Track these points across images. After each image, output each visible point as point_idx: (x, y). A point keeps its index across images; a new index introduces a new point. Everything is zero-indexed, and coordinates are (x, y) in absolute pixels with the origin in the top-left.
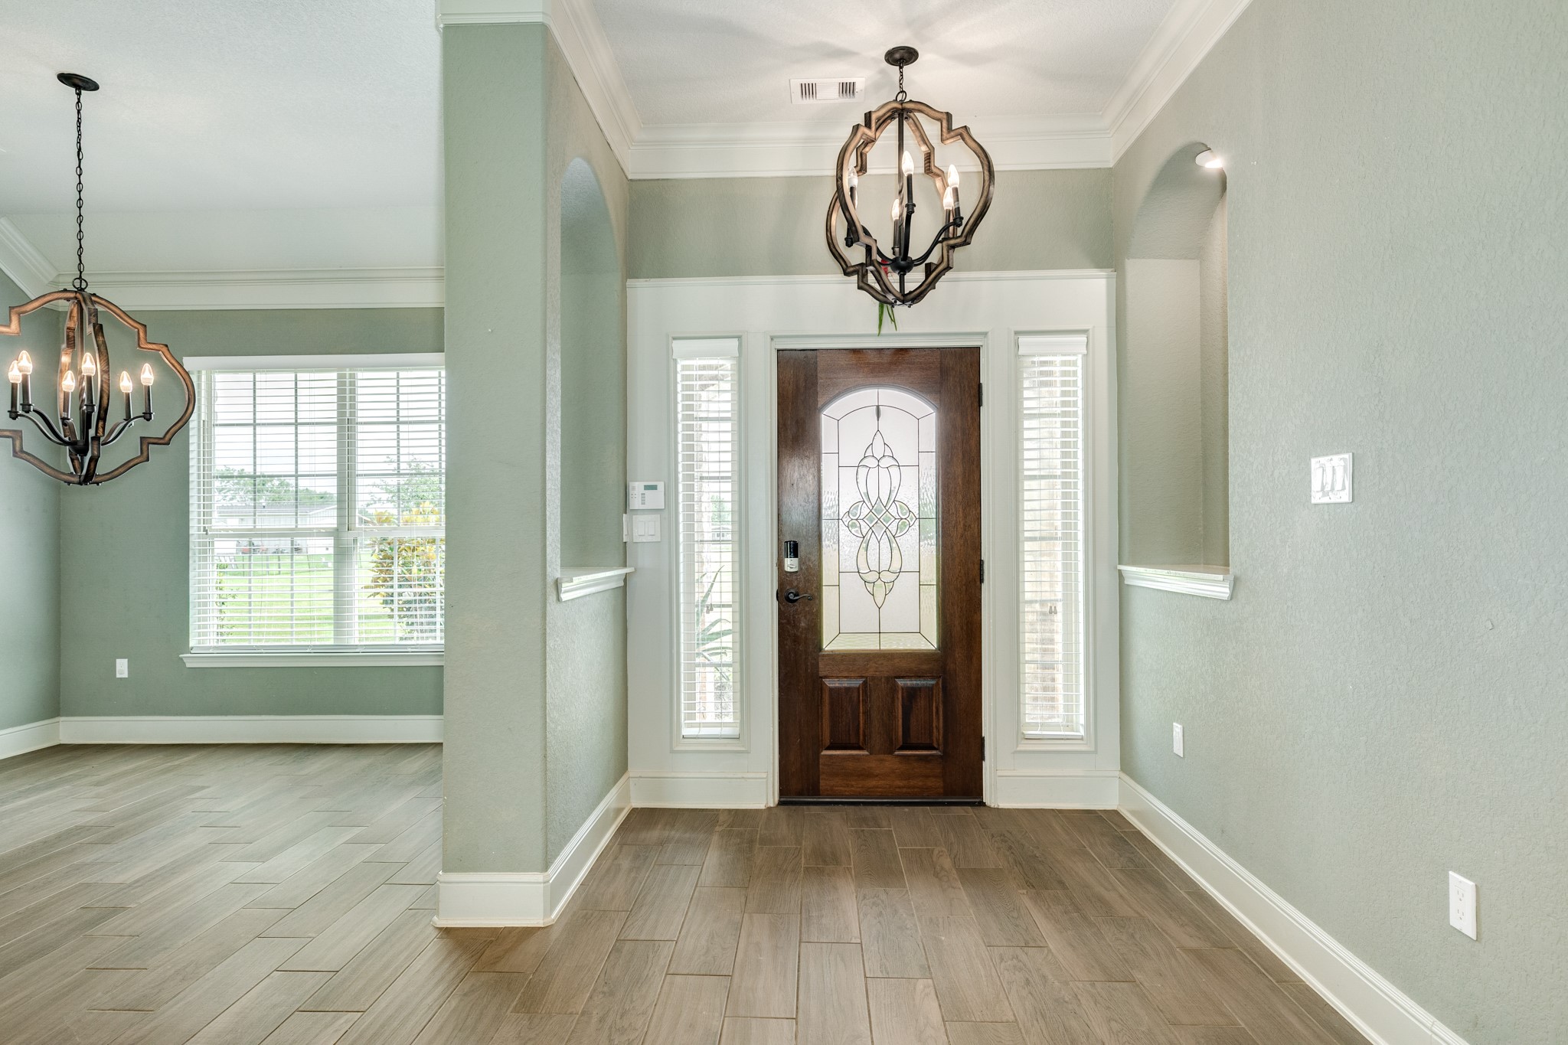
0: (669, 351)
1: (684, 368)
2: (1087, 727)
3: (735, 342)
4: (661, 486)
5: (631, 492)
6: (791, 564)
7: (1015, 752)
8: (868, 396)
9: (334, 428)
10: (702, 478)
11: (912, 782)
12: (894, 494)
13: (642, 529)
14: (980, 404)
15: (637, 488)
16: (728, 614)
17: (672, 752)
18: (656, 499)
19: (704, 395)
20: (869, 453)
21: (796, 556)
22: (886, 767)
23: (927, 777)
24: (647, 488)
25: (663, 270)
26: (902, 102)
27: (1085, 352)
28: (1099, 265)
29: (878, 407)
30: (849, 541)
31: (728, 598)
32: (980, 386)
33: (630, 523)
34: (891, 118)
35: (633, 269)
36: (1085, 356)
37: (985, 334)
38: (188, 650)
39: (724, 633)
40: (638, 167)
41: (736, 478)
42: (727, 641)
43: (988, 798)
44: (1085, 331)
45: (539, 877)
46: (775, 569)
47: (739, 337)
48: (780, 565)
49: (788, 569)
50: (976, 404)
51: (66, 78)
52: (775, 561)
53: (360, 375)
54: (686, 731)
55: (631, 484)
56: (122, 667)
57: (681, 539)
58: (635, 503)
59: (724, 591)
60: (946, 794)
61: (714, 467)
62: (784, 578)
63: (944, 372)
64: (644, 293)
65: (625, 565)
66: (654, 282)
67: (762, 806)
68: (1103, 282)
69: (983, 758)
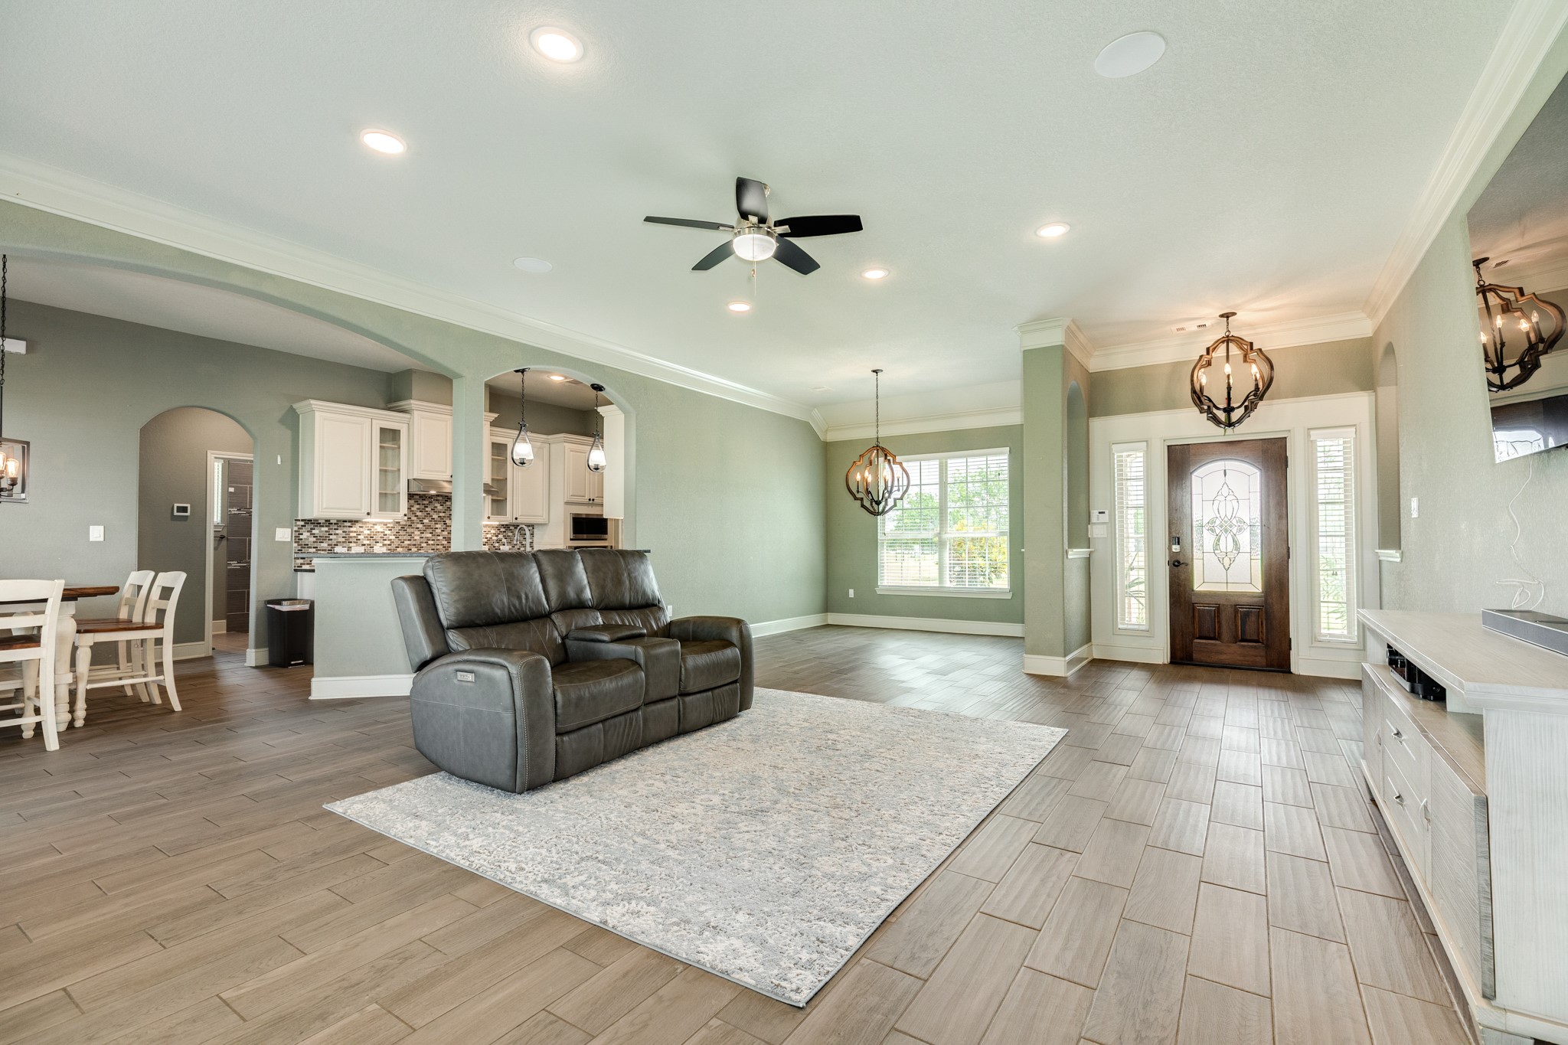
0: (1110, 450)
1: (1118, 457)
2: (1358, 636)
3: (1145, 443)
4: (1107, 512)
5: (1092, 515)
6: (1176, 548)
7: (1310, 647)
8: (1218, 466)
9: (938, 486)
10: (1127, 507)
11: (1247, 658)
12: (1235, 513)
13: (1097, 531)
14: (1287, 466)
15: (1094, 513)
16: (1142, 573)
17: (1113, 634)
18: (1105, 518)
19: (1129, 459)
20: (1220, 493)
21: (1179, 544)
22: (1231, 652)
23: (1256, 656)
24: (1100, 513)
25: (1107, 412)
26: (1228, 336)
27: (1354, 436)
28: (1363, 389)
29: (1225, 471)
30: (1209, 539)
31: (1142, 564)
32: (1286, 457)
33: (1092, 528)
34: (1223, 342)
35: (1093, 412)
36: (1355, 439)
37: (1289, 431)
38: (878, 586)
39: (1141, 583)
40: (1095, 365)
41: (1146, 507)
42: (1142, 587)
43: (1293, 670)
44: (1355, 425)
45: (1063, 659)
46: (1167, 551)
47: (1147, 441)
48: (1170, 548)
49: (1174, 550)
50: (1284, 467)
51: (874, 371)
52: (1167, 546)
53: (949, 461)
54: (1120, 626)
55: (1092, 511)
56: (851, 593)
57: (1117, 536)
58: (1094, 519)
59: (1141, 560)
60: (1267, 666)
61: (1135, 502)
62: (1172, 554)
63: (1265, 452)
64: (1098, 425)
65: (1089, 548)
66: (1103, 418)
67: (1161, 663)
68: (1367, 398)
69: (1290, 649)
